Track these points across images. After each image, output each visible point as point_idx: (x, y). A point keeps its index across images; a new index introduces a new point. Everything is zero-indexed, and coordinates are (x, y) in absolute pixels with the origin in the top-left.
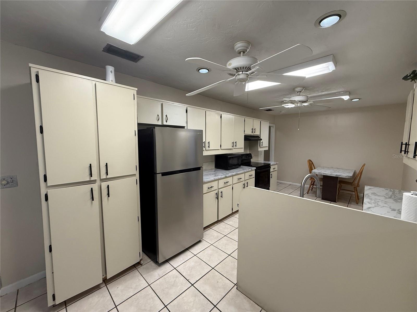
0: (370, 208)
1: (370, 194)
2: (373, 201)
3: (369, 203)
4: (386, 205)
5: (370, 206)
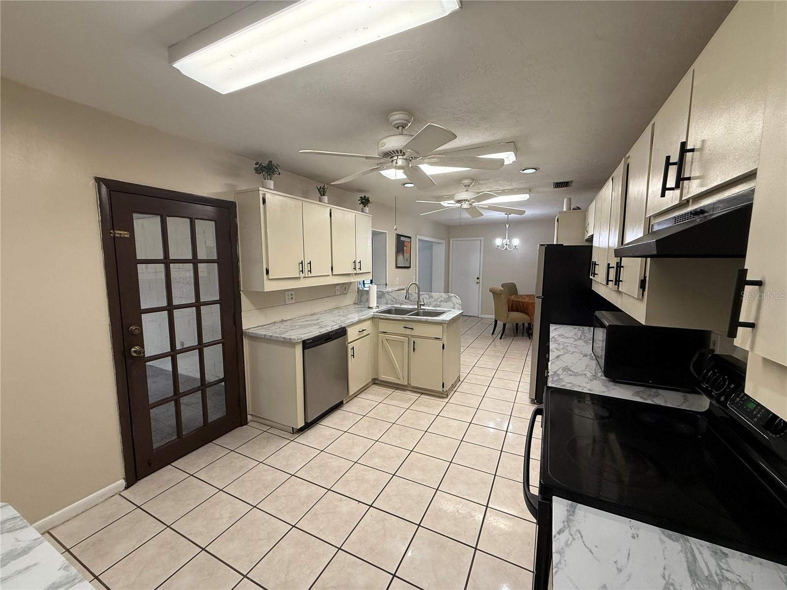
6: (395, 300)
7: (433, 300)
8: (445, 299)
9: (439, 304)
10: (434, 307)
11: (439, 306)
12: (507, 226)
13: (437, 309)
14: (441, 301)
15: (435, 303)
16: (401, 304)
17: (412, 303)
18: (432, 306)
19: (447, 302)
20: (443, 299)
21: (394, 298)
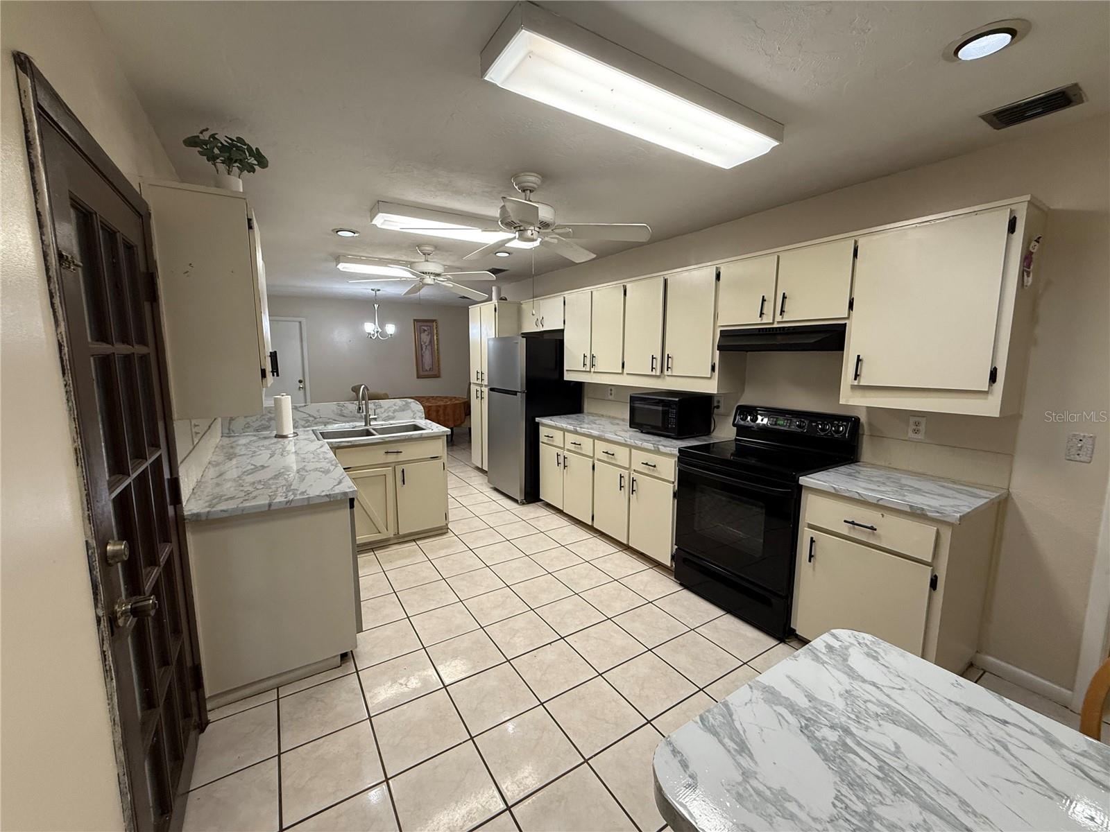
0: (321, 447)
1: (332, 468)
2: (321, 456)
3: (325, 452)
4: (303, 456)
5: (322, 449)
6: (311, 419)
7: (383, 410)
8: (400, 407)
9: (392, 414)
10: (385, 420)
11: (393, 418)
12: (376, 306)
13: (391, 422)
14: (395, 411)
15: (386, 415)
16: (326, 424)
17: (347, 419)
18: (381, 419)
19: (403, 410)
20: (397, 408)
21: (310, 416)
